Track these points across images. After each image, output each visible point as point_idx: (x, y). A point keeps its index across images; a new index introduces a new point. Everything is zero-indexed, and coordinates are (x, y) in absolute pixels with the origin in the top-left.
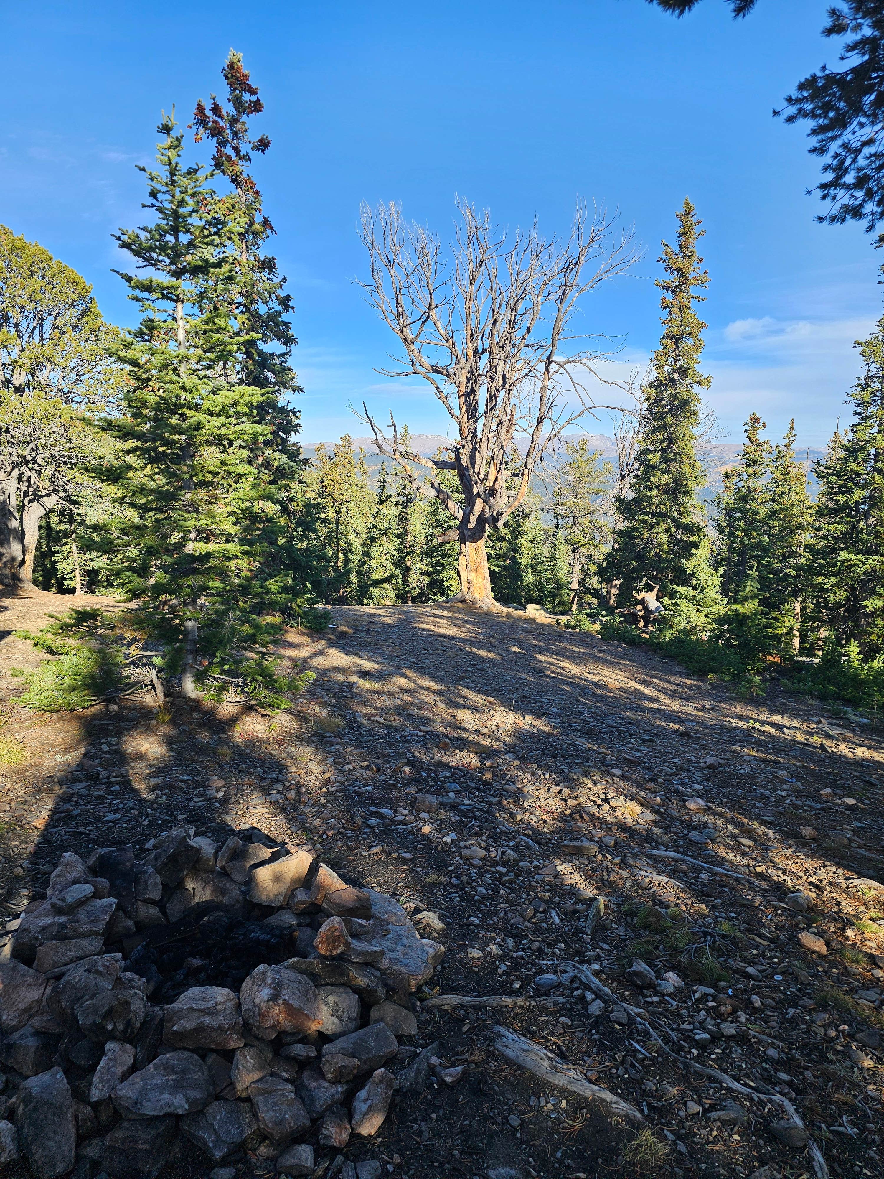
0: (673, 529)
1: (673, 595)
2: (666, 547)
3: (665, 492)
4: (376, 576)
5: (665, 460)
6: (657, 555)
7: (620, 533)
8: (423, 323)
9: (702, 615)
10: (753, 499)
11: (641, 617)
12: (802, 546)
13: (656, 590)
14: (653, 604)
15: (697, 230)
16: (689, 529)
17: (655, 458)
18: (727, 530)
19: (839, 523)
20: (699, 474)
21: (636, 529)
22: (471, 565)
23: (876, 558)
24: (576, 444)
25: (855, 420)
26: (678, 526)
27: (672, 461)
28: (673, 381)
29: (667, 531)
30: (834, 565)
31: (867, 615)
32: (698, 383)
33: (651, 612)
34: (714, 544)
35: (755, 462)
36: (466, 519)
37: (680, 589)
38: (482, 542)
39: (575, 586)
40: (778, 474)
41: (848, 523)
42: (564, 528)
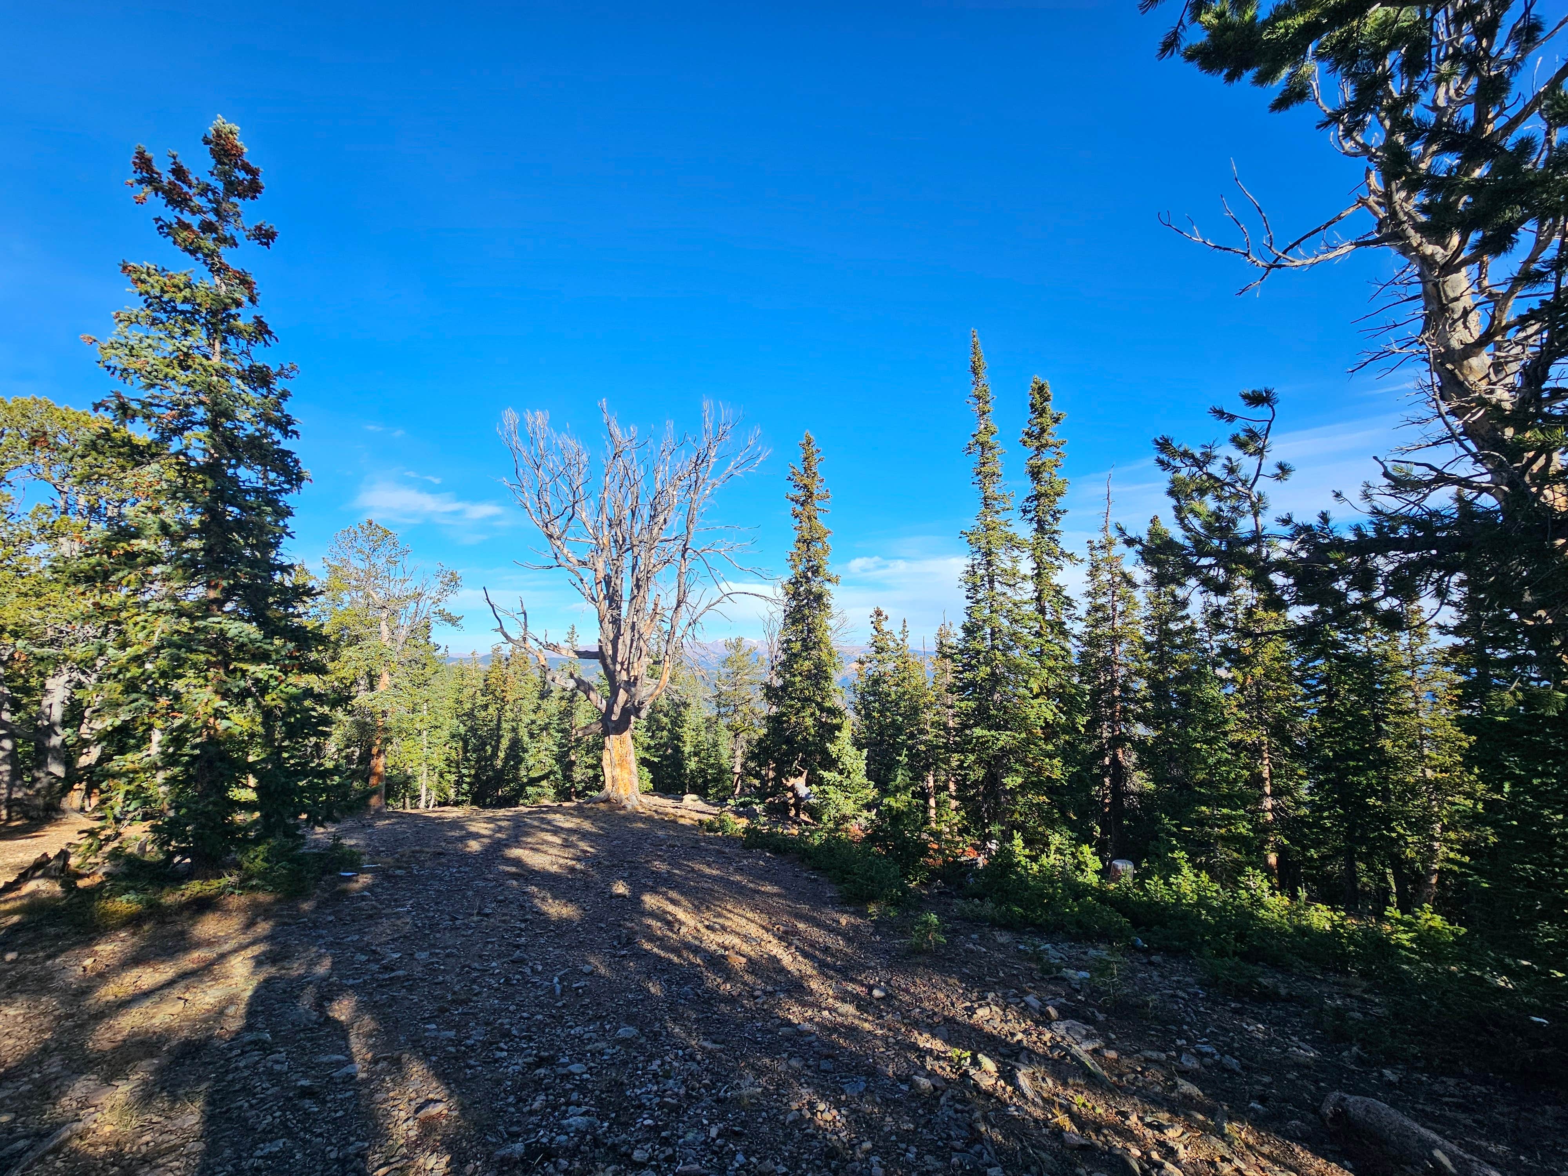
0: (818, 713)
1: (820, 781)
2: (812, 731)
3: (808, 678)
4: (534, 774)
5: (806, 648)
6: (805, 739)
7: (769, 718)
8: (569, 520)
9: (851, 801)
10: (885, 682)
11: (792, 805)
12: (929, 723)
13: (805, 775)
14: (803, 791)
15: (816, 457)
16: (833, 712)
17: (797, 647)
18: (863, 712)
19: (969, 700)
20: (836, 660)
21: (784, 714)
22: (616, 759)
23: (1008, 733)
24: (733, 641)
25: (968, 603)
26: (822, 709)
27: (811, 649)
28: (808, 580)
29: (812, 714)
30: (970, 742)
31: (1006, 792)
32: (829, 580)
33: (802, 799)
34: (854, 725)
35: (882, 649)
36: (610, 709)
37: (826, 774)
38: (627, 734)
39: (738, 769)
40: (899, 662)
41: (976, 699)
42: (726, 716)
